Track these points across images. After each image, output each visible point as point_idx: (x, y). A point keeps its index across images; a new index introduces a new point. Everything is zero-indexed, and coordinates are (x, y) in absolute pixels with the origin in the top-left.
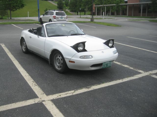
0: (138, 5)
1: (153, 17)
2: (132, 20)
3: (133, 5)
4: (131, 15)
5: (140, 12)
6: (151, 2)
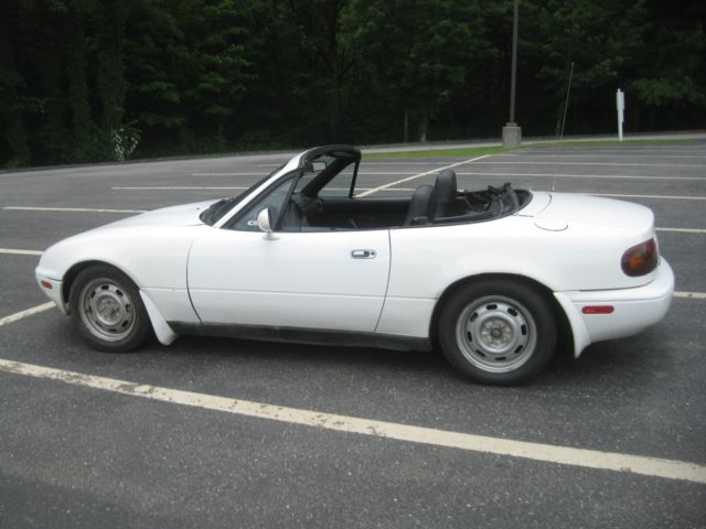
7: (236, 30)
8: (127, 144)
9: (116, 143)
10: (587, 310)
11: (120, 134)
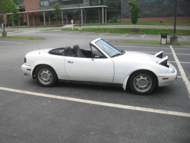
0: (39, 13)
1: (59, 25)
2: (44, 30)
3: (33, 13)
4: (33, 25)
5: (43, 21)
6: (54, 9)
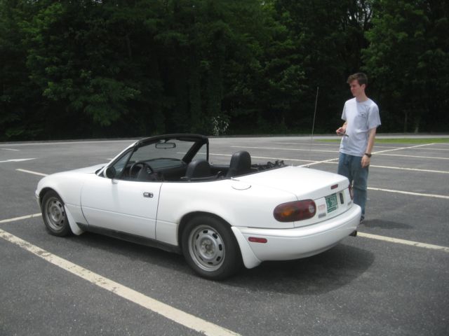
7: (295, 56)
8: (221, 126)
9: (215, 125)
10: (251, 239)
11: (217, 119)
